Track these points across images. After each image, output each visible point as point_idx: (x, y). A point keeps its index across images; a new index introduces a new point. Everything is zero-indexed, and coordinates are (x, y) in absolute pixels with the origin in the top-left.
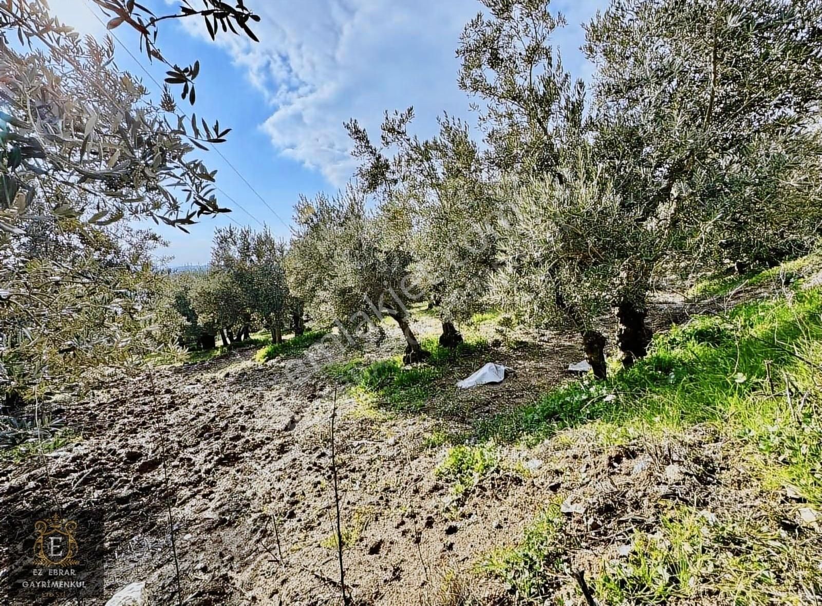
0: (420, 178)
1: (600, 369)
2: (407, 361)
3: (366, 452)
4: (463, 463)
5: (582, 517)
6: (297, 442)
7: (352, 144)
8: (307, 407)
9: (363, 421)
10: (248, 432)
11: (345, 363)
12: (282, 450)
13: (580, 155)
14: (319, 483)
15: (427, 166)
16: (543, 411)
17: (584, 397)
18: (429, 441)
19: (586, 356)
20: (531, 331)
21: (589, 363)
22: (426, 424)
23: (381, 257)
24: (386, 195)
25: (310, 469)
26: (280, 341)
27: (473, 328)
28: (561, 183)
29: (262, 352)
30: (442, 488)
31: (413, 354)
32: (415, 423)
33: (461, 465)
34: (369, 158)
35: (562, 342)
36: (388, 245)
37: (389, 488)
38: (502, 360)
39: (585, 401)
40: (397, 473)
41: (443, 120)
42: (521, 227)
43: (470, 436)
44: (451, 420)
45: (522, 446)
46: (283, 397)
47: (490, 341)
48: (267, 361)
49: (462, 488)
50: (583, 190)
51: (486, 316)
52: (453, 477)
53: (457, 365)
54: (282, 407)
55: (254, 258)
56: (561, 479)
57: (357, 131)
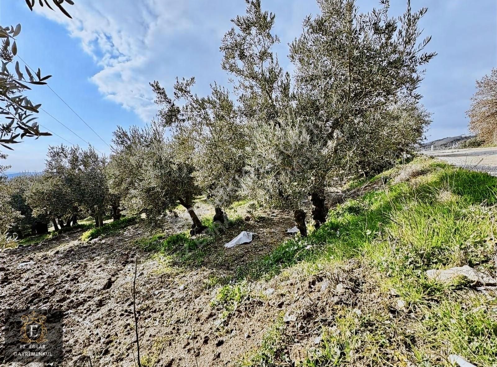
0: (199, 119)
1: (303, 230)
2: (193, 233)
3: (164, 297)
4: (228, 297)
5: (295, 323)
6: (113, 297)
7: (155, 96)
8: (121, 270)
9: (162, 276)
10: (73, 295)
11: (150, 237)
12: (100, 304)
14: (129, 324)
15: (204, 112)
16: (274, 258)
17: (296, 248)
18: (207, 284)
19: (296, 224)
20: (267, 210)
21: (298, 228)
22: (205, 273)
23: (175, 167)
24: (178, 129)
25: (122, 315)
26: (102, 224)
27: (233, 210)
28: (280, 127)
29: (87, 233)
30: (215, 315)
31: (196, 229)
32: (197, 274)
33: (226, 298)
34: (166, 105)
35: (284, 216)
36: (179, 159)
37: (180, 320)
38: (251, 229)
39: (296, 251)
40: (185, 309)
41: (214, 86)
42: (258, 151)
43: (232, 278)
44: (220, 269)
45: (263, 281)
46: (103, 265)
47: (244, 218)
48: (90, 240)
49: (226, 313)
50: (291, 132)
51: (240, 202)
52: (221, 306)
53: (224, 234)
54: (102, 272)
55: (82, 167)
56: (284, 299)
57: (159, 88)
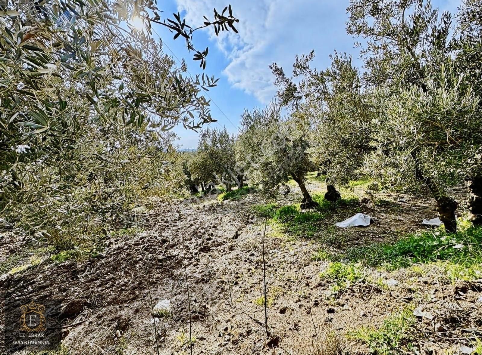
0: (317, 95)
1: (451, 226)
2: (303, 207)
3: (277, 257)
4: (339, 273)
5: (431, 322)
6: (239, 246)
7: (274, 78)
8: (244, 227)
9: (275, 239)
10: (214, 237)
11: (265, 205)
12: (231, 248)
13: (443, 69)
14: (251, 269)
15: (322, 87)
16: (400, 249)
17: (435, 243)
18: (316, 257)
19: (439, 215)
20: (392, 194)
21: (441, 220)
22: (314, 246)
23: (290, 144)
24: (294, 107)
25: (246, 261)
26: (231, 190)
27: (349, 189)
28: (425, 91)
29: (221, 196)
30: (325, 286)
31: (307, 203)
32: (307, 245)
33: (337, 274)
34: (284, 85)
35: (418, 203)
36: (295, 136)
37: (291, 280)
38: (369, 212)
39: (436, 247)
40: (295, 272)
41: (334, 56)
42: (388, 125)
43: (344, 258)
44: (331, 246)
45: (383, 270)
46: (232, 221)
47: (360, 199)
48: (223, 201)
49: (338, 288)
50: (444, 95)
51: (358, 182)
52: (332, 281)
53: (336, 212)
54: (231, 226)
55: (219, 145)
56: (413, 295)
57: (277, 70)
